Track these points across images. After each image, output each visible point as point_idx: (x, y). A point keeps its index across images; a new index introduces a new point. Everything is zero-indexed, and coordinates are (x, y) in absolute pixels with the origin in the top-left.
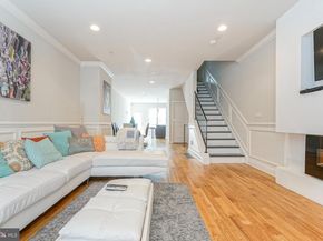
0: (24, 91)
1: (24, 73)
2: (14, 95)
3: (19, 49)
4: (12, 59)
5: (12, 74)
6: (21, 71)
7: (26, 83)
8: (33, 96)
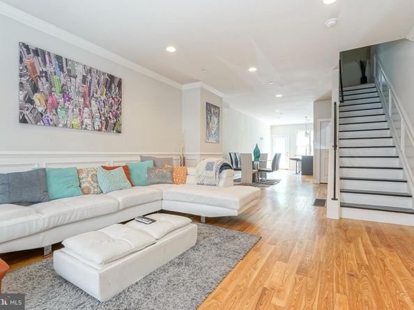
0: (115, 124)
1: (115, 107)
2: (106, 129)
3: (110, 87)
4: (103, 98)
5: (104, 110)
6: (111, 106)
7: (116, 116)
8: (124, 128)
